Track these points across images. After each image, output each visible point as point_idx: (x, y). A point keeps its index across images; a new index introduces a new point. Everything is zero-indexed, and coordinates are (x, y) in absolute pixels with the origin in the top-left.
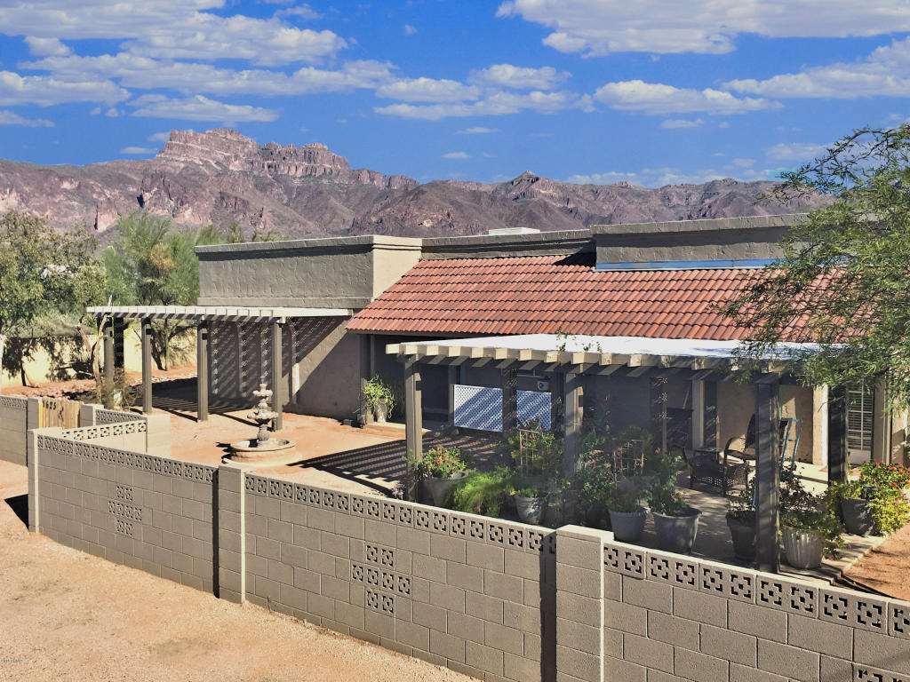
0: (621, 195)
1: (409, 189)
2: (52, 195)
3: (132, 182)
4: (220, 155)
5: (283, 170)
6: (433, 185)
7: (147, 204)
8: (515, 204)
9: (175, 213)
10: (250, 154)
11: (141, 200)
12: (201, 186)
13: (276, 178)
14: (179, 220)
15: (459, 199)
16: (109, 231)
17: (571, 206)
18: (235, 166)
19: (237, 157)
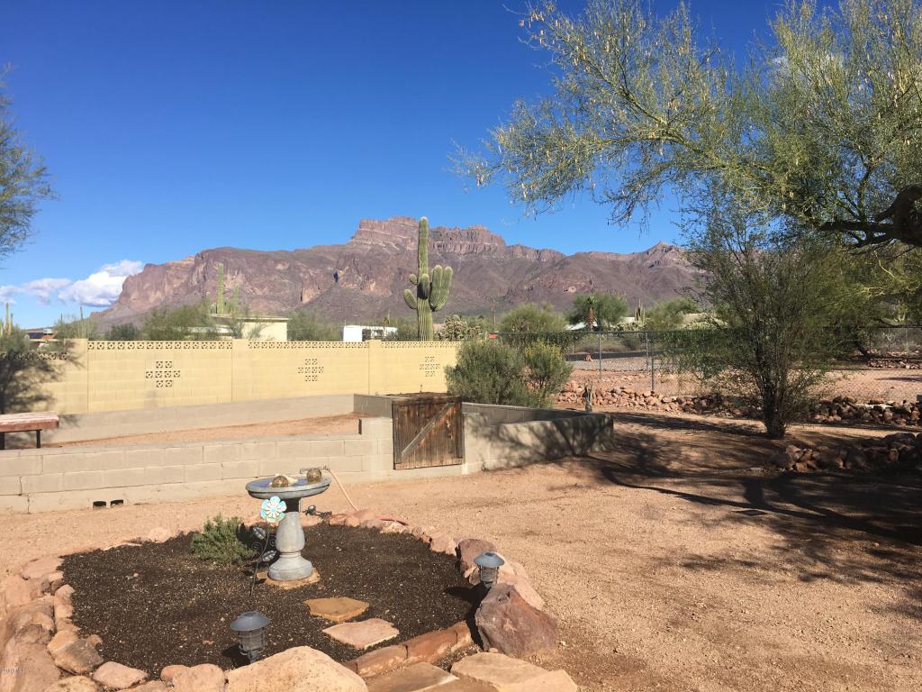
1: (557, 261)
2: (269, 275)
3: (329, 262)
4: (400, 238)
5: (450, 248)
6: (577, 256)
7: (341, 279)
8: (650, 271)
9: (363, 286)
11: (336, 276)
12: (383, 264)
13: (444, 255)
14: (365, 292)
15: (600, 268)
16: (311, 303)
18: (411, 247)
19: (412, 239)
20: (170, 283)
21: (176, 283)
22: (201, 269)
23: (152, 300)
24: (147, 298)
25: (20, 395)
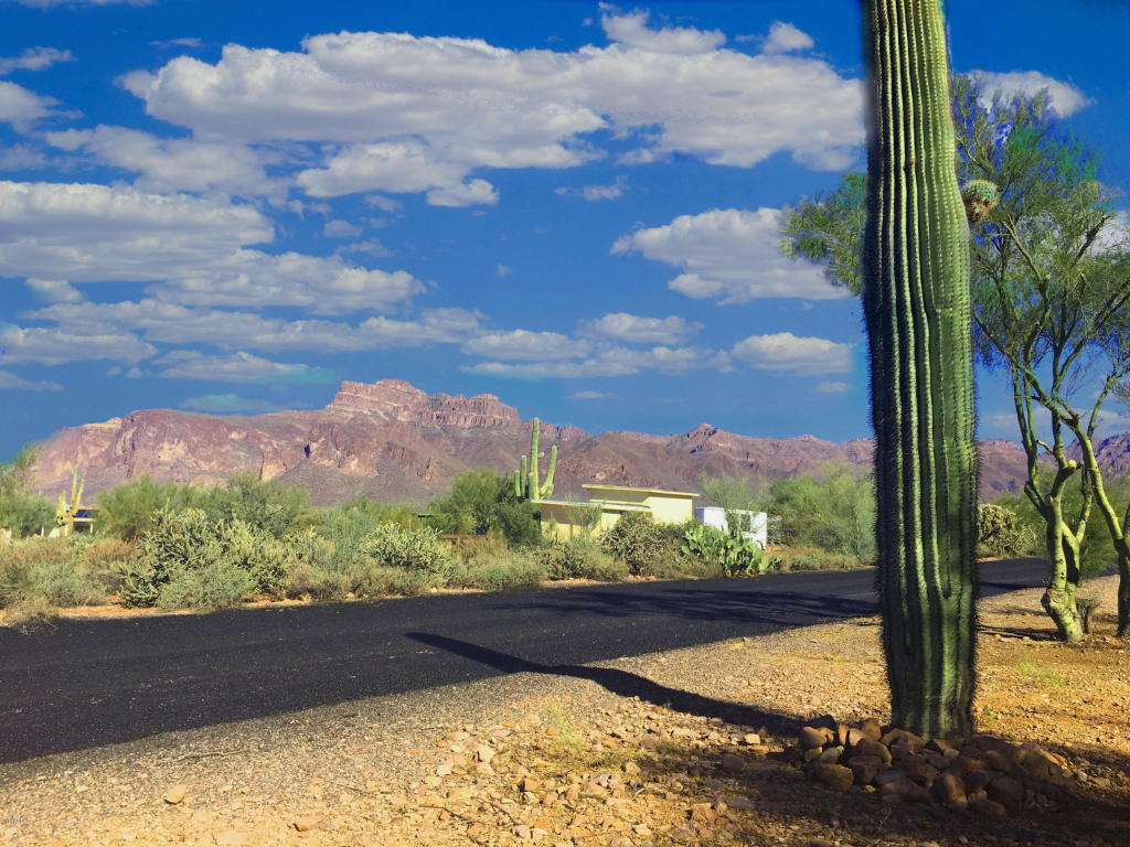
0: (804, 449)
1: (582, 440)
2: (220, 445)
3: (299, 432)
4: (390, 405)
5: (452, 421)
7: (313, 454)
8: (692, 456)
9: (341, 463)
10: (418, 405)
11: (307, 450)
12: (368, 437)
13: (444, 429)
14: (345, 471)
15: (632, 451)
16: (273, 482)
17: (751, 460)
18: (403, 417)
19: (406, 408)
20: (85, 451)
21: (94, 452)
22: (129, 435)
23: (58, 472)
24: (52, 469)
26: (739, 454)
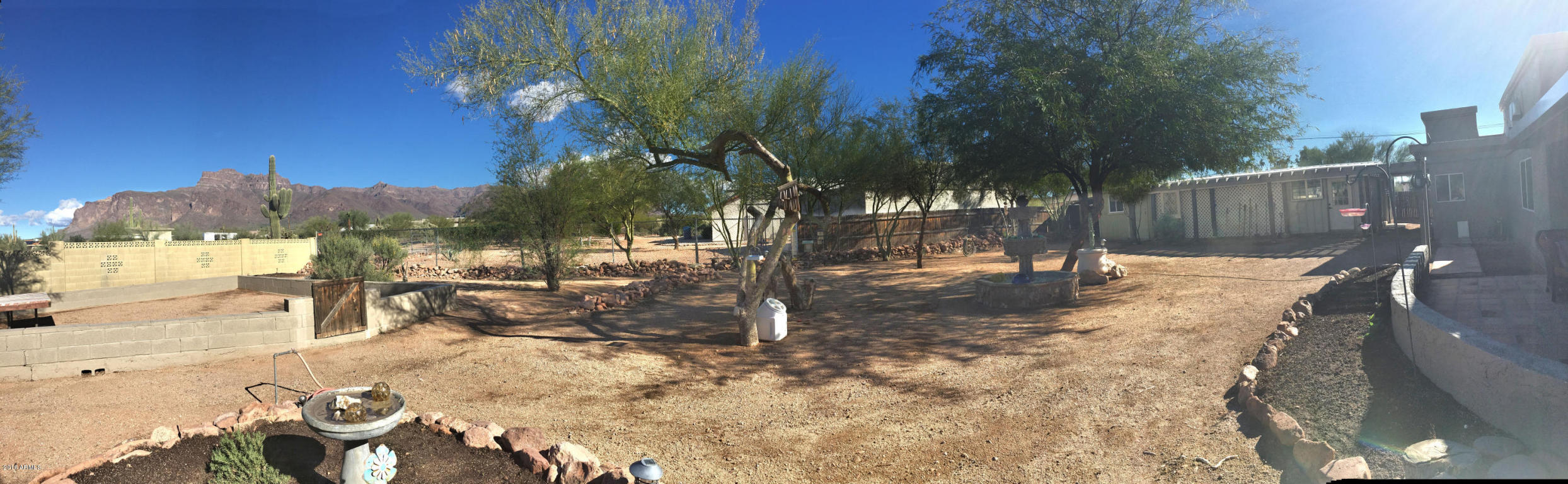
0: (433, 193)
1: (322, 192)
2: (153, 205)
3: (187, 197)
4: (226, 181)
5: (257, 186)
6: (334, 189)
7: (193, 207)
8: (375, 198)
9: (205, 211)
10: (240, 180)
11: (191, 205)
12: (217, 197)
13: (254, 191)
14: (206, 214)
15: (347, 196)
16: (177, 221)
17: (405, 199)
18: (233, 187)
19: (234, 182)
20: (99, 212)
21: (102, 212)
22: (115, 203)
23: (90, 222)
24: (87, 220)
25: (23, 279)
26: (399, 195)
